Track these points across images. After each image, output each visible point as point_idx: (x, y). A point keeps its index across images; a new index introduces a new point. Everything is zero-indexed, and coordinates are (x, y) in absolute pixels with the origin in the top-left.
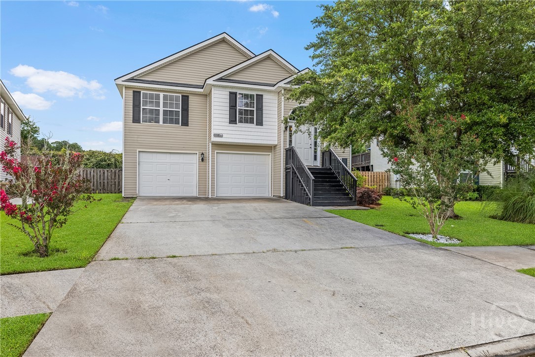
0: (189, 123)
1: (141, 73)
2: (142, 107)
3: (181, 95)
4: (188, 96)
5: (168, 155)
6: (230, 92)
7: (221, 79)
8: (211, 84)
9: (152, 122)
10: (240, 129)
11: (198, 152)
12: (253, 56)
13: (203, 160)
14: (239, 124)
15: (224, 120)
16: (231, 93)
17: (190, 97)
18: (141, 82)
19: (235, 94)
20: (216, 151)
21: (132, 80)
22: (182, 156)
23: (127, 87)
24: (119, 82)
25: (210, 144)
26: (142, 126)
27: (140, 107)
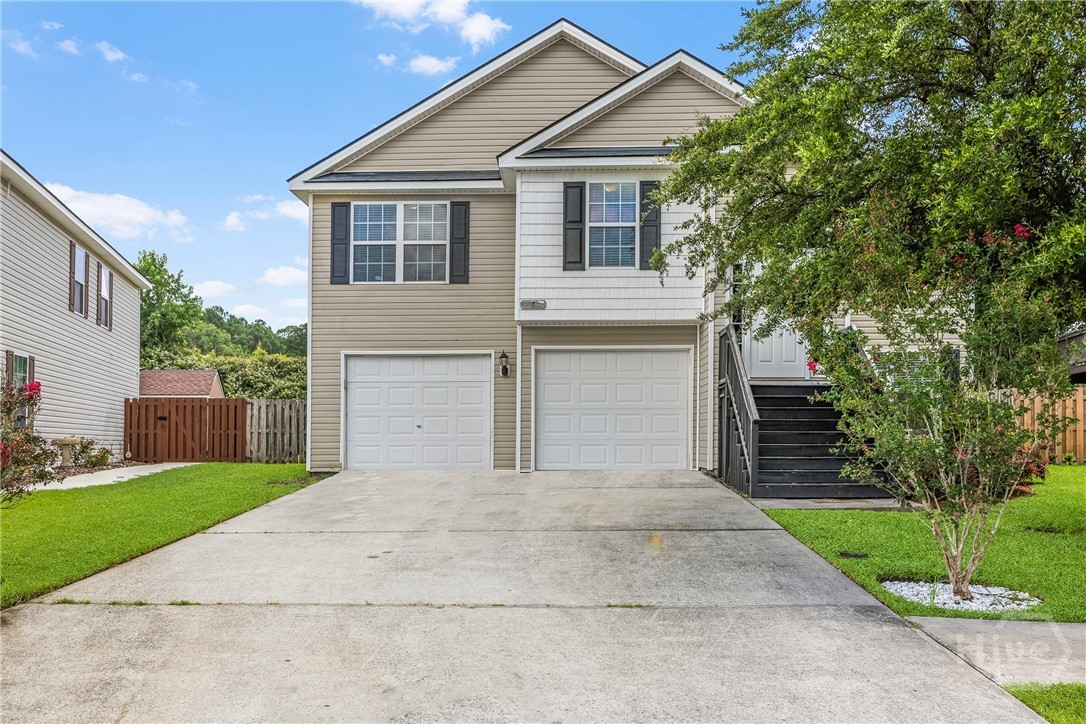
0: (471, 274)
1: (351, 157)
2: (353, 243)
3: (448, 203)
4: (466, 205)
5: (418, 363)
6: (565, 183)
7: (540, 152)
8: (512, 169)
9: (377, 278)
10: (595, 283)
11: (492, 352)
12: (638, 68)
13: (505, 371)
14: (591, 271)
15: (548, 262)
16: (567, 186)
17: (472, 205)
18: (348, 178)
19: (581, 186)
20: (533, 348)
21: (329, 175)
22: (453, 363)
23: (318, 197)
24: (298, 184)
25: (519, 330)
26: (355, 288)
27: (347, 244)
